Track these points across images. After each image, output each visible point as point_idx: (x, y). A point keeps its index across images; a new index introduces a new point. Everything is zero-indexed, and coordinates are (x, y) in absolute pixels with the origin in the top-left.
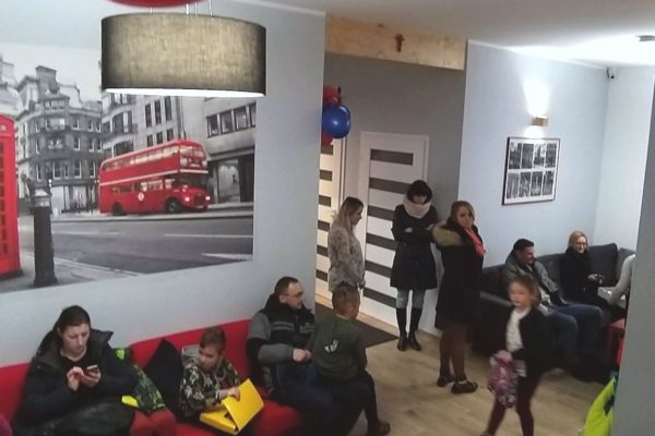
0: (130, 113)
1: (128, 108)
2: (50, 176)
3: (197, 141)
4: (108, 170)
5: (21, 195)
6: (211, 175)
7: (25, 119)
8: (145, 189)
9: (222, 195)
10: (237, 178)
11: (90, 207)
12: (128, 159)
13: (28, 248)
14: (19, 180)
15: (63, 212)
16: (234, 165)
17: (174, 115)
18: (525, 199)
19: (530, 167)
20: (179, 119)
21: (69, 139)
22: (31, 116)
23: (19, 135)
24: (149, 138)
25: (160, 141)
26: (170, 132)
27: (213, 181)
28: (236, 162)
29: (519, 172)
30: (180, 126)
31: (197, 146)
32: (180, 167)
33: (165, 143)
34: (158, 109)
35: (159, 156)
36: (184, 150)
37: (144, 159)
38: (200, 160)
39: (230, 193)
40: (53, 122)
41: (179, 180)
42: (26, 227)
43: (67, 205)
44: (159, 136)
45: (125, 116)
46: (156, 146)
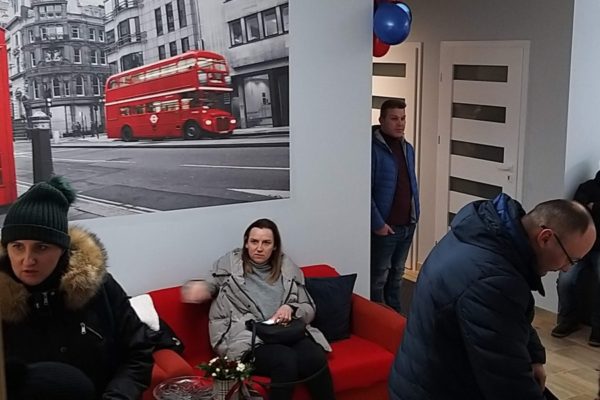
0: (137, 18)
1: (134, 13)
2: (48, 94)
3: (217, 52)
4: (114, 87)
5: (17, 116)
6: (235, 93)
7: (18, 27)
8: (158, 110)
9: (251, 117)
10: (268, 97)
12: (137, 74)
13: (25, 177)
14: (14, 98)
15: (65, 135)
16: (263, 81)
17: (189, 20)
20: (195, 25)
21: (69, 50)
22: (24, 24)
23: (11, 45)
24: (161, 48)
25: (173, 53)
26: (184, 41)
27: (238, 101)
28: (266, 77)
30: (196, 34)
31: (217, 58)
32: (198, 83)
33: (180, 55)
34: (170, 14)
35: (172, 70)
36: (202, 63)
37: (156, 74)
38: (224, 74)
39: (260, 115)
40: (49, 31)
41: (197, 99)
43: (69, 127)
44: (172, 44)
45: (132, 23)
46: (169, 58)
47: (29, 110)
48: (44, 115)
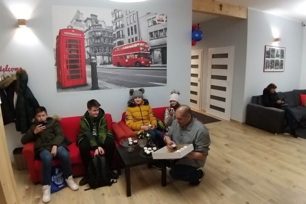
0: (122, 31)
1: (122, 29)
2: (96, 52)
3: (146, 41)
4: (115, 50)
5: (87, 58)
6: (151, 54)
7: (87, 32)
8: (128, 58)
9: (155, 61)
10: (161, 55)
11: (110, 63)
12: (122, 47)
13: (89, 76)
14: (86, 53)
15: (101, 64)
17: (138, 32)
18: (272, 70)
19: (274, 58)
20: (139, 33)
21: (102, 39)
22: (90, 31)
23: (86, 37)
24: (129, 40)
25: (133, 41)
26: (136, 38)
27: (152, 56)
28: (160, 49)
29: (270, 59)
30: (140, 36)
31: (146, 43)
32: (140, 50)
33: (135, 42)
34: (132, 30)
35: (132, 46)
36: (141, 45)
37: (128, 47)
38: (147, 48)
39: (158, 61)
40: (97, 33)
41: (140, 55)
42: (88, 69)
43: (102, 62)
44: (133, 39)
45: (121, 32)
46: (131, 43)
47: (90, 56)
48: (94, 58)
